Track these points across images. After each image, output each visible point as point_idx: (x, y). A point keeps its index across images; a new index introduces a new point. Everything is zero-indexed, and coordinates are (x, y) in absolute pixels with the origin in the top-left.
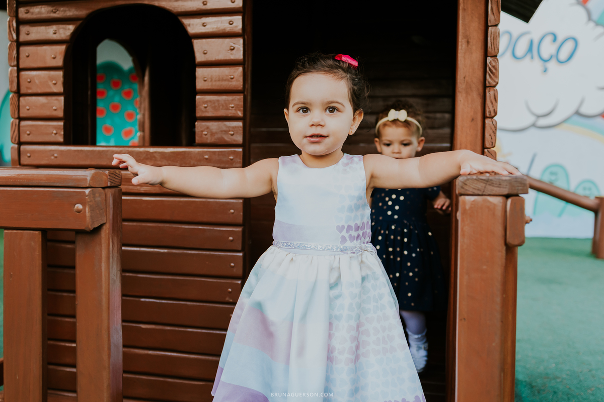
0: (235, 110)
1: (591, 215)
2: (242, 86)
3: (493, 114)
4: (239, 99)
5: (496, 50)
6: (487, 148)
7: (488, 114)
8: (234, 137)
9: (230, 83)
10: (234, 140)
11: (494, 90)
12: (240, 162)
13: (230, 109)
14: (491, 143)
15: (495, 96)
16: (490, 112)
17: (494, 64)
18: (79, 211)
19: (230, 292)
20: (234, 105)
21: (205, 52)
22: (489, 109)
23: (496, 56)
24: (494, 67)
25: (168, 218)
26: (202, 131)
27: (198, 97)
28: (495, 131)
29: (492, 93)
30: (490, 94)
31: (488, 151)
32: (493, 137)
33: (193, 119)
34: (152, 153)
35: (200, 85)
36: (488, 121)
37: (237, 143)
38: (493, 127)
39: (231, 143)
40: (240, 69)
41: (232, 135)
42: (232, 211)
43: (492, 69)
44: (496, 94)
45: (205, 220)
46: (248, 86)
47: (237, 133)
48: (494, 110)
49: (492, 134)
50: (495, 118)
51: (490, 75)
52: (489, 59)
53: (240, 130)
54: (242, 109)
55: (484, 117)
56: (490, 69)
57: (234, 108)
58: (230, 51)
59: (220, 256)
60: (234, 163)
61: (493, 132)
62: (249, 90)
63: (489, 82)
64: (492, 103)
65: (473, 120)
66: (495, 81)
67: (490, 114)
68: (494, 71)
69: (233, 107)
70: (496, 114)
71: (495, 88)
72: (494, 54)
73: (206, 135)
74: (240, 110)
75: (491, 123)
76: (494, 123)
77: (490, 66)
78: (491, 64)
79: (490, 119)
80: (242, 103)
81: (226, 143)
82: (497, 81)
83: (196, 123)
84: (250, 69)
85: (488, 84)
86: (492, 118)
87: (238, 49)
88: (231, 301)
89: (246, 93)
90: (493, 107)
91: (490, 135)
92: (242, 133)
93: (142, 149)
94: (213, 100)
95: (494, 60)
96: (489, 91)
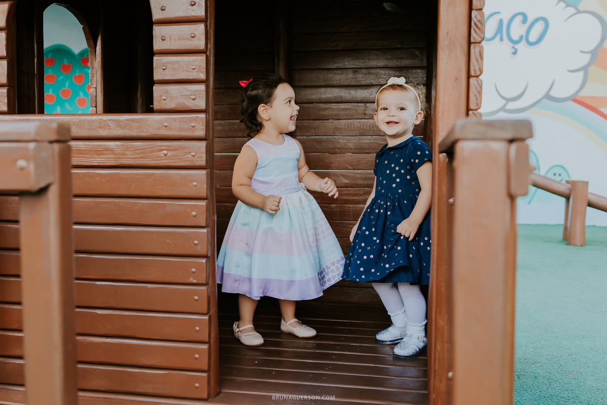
0: (197, 72)
1: (563, 200)
2: (204, 46)
3: (478, 73)
4: (201, 60)
5: (482, 3)
6: (472, 110)
7: (472, 73)
8: (195, 102)
9: (191, 42)
10: (196, 106)
11: (480, 46)
12: (203, 129)
13: (191, 71)
14: (476, 105)
15: (480, 52)
16: (475, 70)
17: (479, 18)
18: (22, 169)
19: (193, 273)
20: (196, 66)
21: (163, 8)
22: (474, 67)
23: (481, 9)
24: (479, 21)
25: (125, 192)
26: (161, 96)
27: (155, 58)
28: (480, 90)
29: (477, 49)
30: (474, 50)
31: (473, 113)
32: (479, 98)
33: (150, 82)
34: (106, 121)
35: (157, 45)
36: (472, 80)
37: (200, 108)
38: (478, 87)
39: (193, 109)
40: (202, 27)
41: (194, 99)
42: (195, 183)
43: (478, 23)
44: (482, 51)
45: (165, 193)
46: (211, 46)
47: (199, 97)
48: (480, 68)
49: (478, 95)
50: (481, 77)
51: (475, 30)
52: (474, 13)
53: (202, 94)
54: (205, 70)
55: (469, 76)
56: (475, 24)
57: (196, 70)
58: (190, 7)
59: (183, 234)
60: (197, 130)
61: (479, 92)
62: (212, 51)
63: (474, 38)
64: (477, 60)
65: (456, 79)
66: (480, 37)
67: (475, 73)
68: (479, 25)
69: (194, 69)
70: (481, 73)
71: (480, 45)
72: (480, 8)
73: (165, 100)
74: (202, 72)
75: (476, 82)
76: (480, 83)
77: (475, 20)
78: (476, 18)
79: (475, 78)
80: (204, 65)
81: (187, 109)
82: (483, 36)
83: (154, 87)
84: (213, 27)
85: (472, 40)
86: (477, 76)
87: (200, 5)
88: (195, 281)
89: (208, 53)
90: (478, 64)
91: (475, 96)
92: (205, 98)
93: (94, 118)
94: (173, 61)
95: (479, 14)
96: (474, 48)
